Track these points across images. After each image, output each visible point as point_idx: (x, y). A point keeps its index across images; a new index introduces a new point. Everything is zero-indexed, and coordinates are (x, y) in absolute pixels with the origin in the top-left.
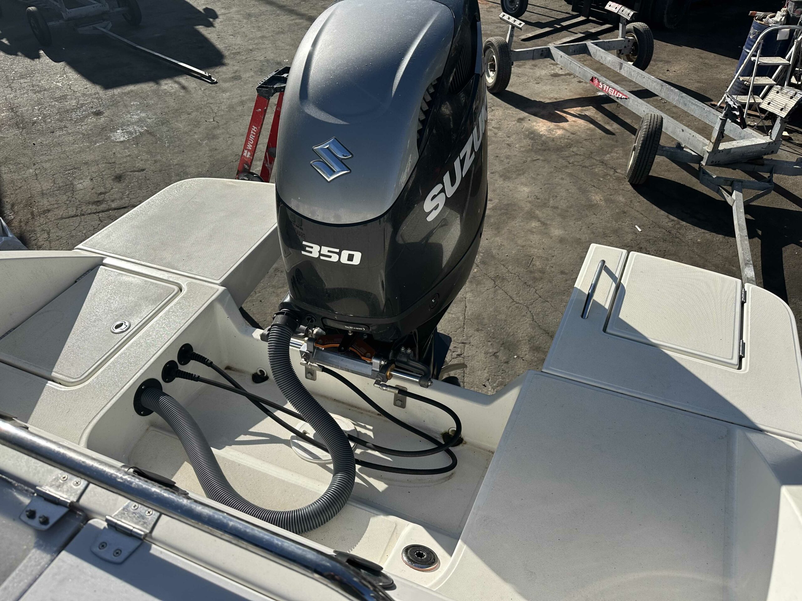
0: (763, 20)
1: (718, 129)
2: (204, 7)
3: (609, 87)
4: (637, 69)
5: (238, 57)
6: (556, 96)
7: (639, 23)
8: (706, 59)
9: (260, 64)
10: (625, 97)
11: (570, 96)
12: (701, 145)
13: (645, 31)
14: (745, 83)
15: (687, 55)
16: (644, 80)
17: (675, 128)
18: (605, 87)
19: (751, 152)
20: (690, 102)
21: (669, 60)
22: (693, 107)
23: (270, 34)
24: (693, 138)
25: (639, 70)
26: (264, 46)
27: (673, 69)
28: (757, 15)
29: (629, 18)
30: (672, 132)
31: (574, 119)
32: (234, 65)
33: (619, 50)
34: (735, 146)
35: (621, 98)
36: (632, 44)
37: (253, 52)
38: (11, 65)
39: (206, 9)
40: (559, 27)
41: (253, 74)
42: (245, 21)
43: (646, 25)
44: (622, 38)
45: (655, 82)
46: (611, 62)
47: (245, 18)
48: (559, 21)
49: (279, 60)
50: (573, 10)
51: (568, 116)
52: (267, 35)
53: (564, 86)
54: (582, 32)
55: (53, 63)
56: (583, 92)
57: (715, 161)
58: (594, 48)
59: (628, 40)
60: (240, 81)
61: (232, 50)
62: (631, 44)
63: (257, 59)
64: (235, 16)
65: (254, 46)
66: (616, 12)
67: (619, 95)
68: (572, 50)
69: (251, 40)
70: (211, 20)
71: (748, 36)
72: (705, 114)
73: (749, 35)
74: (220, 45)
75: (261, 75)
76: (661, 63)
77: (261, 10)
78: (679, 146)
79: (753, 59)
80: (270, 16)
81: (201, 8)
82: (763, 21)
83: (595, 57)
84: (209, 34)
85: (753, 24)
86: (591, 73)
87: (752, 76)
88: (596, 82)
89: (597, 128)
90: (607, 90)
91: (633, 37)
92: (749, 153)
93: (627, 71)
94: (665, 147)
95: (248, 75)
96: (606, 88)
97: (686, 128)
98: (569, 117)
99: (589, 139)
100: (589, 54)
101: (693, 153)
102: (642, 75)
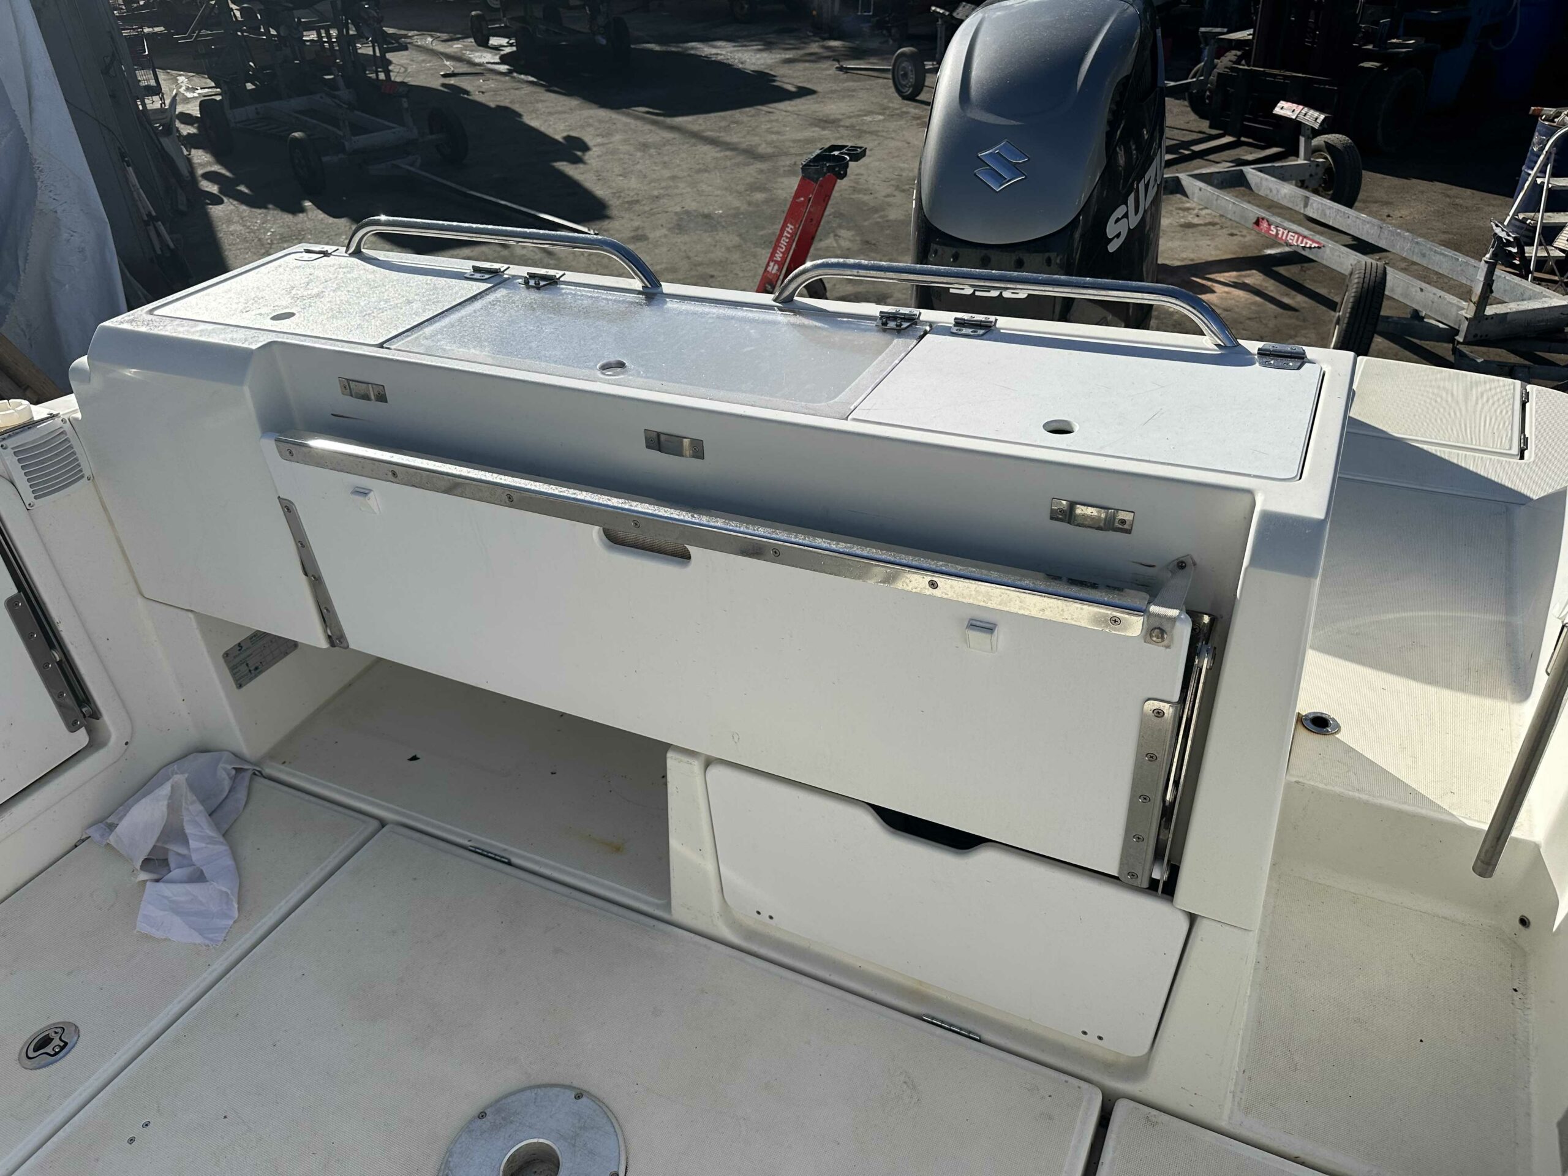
0: (1556, 120)
1: (1482, 279)
2: (565, 134)
3: (1289, 232)
4: (1336, 204)
5: (637, 207)
6: (1192, 256)
7: (1334, 135)
8: (1457, 198)
9: (676, 218)
10: (1316, 245)
11: (1217, 256)
12: (1454, 309)
13: (1347, 147)
14: (1528, 221)
15: (1422, 192)
16: (1349, 221)
17: (1408, 287)
18: (1280, 233)
19: (1542, 321)
20: (1431, 250)
21: (1391, 200)
22: (1438, 258)
23: (686, 174)
24: (1440, 300)
25: (1339, 206)
26: (676, 191)
27: (1397, 214)
28: (1543, 112)
29: (1316, 126)
30: (1402, 295)
31: (1227, 289)
32: (632, 220)
33: (1300, 181)
34: (1514, 310)
35: (1310, 248)
36: (1323, 170)
37: (661, 201)
38: (263, 223)
39: (568, 138)
40: (1187, 152)
41: (666, 232)
42: (639, 154)
43: (1347, 138)
44: (1305, 160)
45: (1368, 223)
46: (1288, 197)
47: (639, 150)
48: (1186, 145)
49: (706, 211)
50: (1211, 127)
51: (1214, 284)
52: (681, 174)
53: (1204, 242)
54: (1230, 160)
55: (331, 220)
56: (1239, 250)
57: (1479, 335)
58: (1258, 176)
59: (1315, 163)
60: (646, 242)
61: (624, 198)
62: (1321, 171)
63: (670, 209)
64: (621, 147)
65: (661, 191)
66: (1294, 117)
67: (1306, 243)
68: (1218, 180)
69: (655, 182)
70: (579, 153)
71: (1530, 149)
72: (1459, 269)
73: (1532, 145)
74: (600, 191)
75: (680, 233)
76: (1376, 205)
77: (664, 138)
78: (1416, 315)
79: (1539, 181)
80: (681, 146)
81: (559, 137)
82: (1555, 122)
83: (1259, 190)
84: (583, 174)
85: (1538, 128)
86: (1255, 211)
87: (1539, 211)
88: (1265, 225)
89: (1267, 303)
90: (1284, 238)
91: (1326, 158)
92: (1539, 321)
93: (1318, 209)
94: (1391, 317)
95: (658, 233)
96: (1283, 233)
97: (1428, 286)
98: (1217, 287)
99: (1256, 318)
100: (1248, 186)
101: (1441, 325)
102: (1344, 213)
